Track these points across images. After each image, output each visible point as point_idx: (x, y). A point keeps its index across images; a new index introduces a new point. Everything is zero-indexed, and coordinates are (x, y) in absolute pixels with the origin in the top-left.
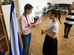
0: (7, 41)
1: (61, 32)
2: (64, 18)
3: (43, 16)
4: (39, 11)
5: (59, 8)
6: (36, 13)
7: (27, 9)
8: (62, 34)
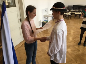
1: (75, 39)
2: (78, 22)
3: (53, 20)
4: (48, 15)
5: (73, 11)
6: (45, 17)
8: (75, 42)
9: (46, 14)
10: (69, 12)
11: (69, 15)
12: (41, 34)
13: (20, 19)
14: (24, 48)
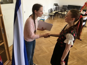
0: (6, 48)
3: (49, 19)
5: (68, 10)
7: (35, 11)
10: (64, 11)
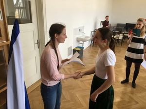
3: (92, 46)
4: (83, 37)
5: (125, 32)
6: (78, 41)
7: (56, 35)
9: (80, 36)
10: (118, 34)
11: (119, 39)
12: (71, 69)
13: (38, 43)
14: (39, 92)
